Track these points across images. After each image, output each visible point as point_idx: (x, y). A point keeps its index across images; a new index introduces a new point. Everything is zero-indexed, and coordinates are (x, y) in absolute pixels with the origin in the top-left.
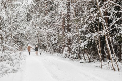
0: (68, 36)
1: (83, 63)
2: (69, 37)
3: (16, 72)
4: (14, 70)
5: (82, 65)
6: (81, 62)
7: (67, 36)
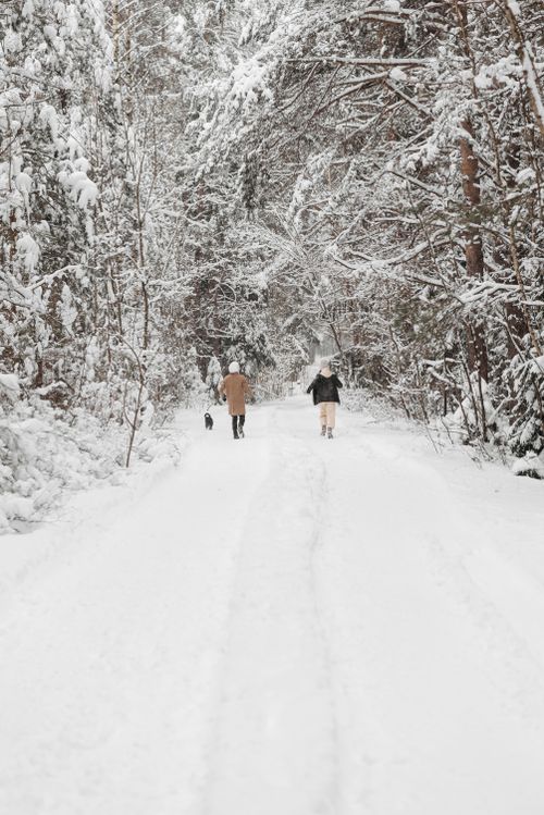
0: (463, 305)
1: (536, 476)
2: (467, 310)
3: (31, 532)
4: (18, 518)
5: (496, 491)
6: (521, 474)
7: (455, 304)
